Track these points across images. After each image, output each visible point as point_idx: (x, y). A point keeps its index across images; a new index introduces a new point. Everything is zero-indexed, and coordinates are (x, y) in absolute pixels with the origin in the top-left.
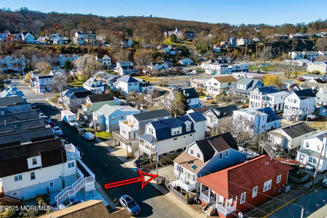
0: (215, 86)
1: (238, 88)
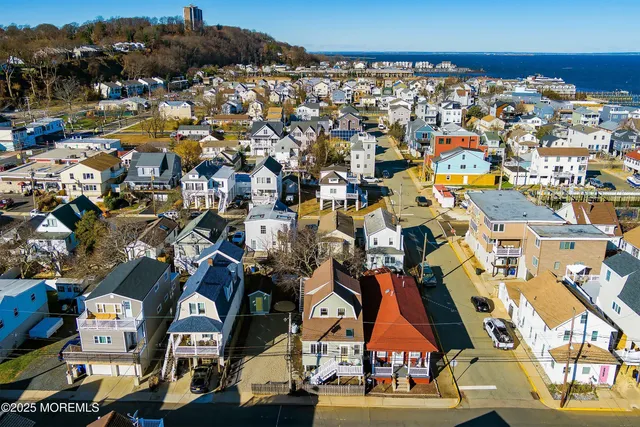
0: (89, 181)
1: (140, 174)
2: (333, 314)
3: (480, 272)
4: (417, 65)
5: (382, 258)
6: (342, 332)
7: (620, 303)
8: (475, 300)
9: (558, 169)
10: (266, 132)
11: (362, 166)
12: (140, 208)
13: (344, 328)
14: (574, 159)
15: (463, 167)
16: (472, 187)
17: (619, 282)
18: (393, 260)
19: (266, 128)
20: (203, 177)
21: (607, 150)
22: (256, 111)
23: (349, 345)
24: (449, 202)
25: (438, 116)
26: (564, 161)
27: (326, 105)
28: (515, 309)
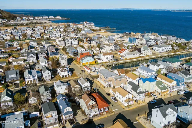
1: (10, 77)
2: (91, 104)
3: (104, 87)
4: (50, 17)
5: (86, 89)
6: (94, 107)
7: (132, 90)
8: (107, 94)
9: (107, 58)
10: (32, 55)
11: (64, 63)
12: (13, 87)
13: (94, 106)
14: (110, 55)
15: (88, 60)
16: (91, 65)
17: (131, 87)
18: (88, 89)
19: (32, 54)
20: (31, 75)
21: (113, 50)
22: (17, 45)
23: (96, 109)
24: (89, 71)
25: (72, 42)
26: (108, 56)
27: (34, 39)
28: (115, 94)
